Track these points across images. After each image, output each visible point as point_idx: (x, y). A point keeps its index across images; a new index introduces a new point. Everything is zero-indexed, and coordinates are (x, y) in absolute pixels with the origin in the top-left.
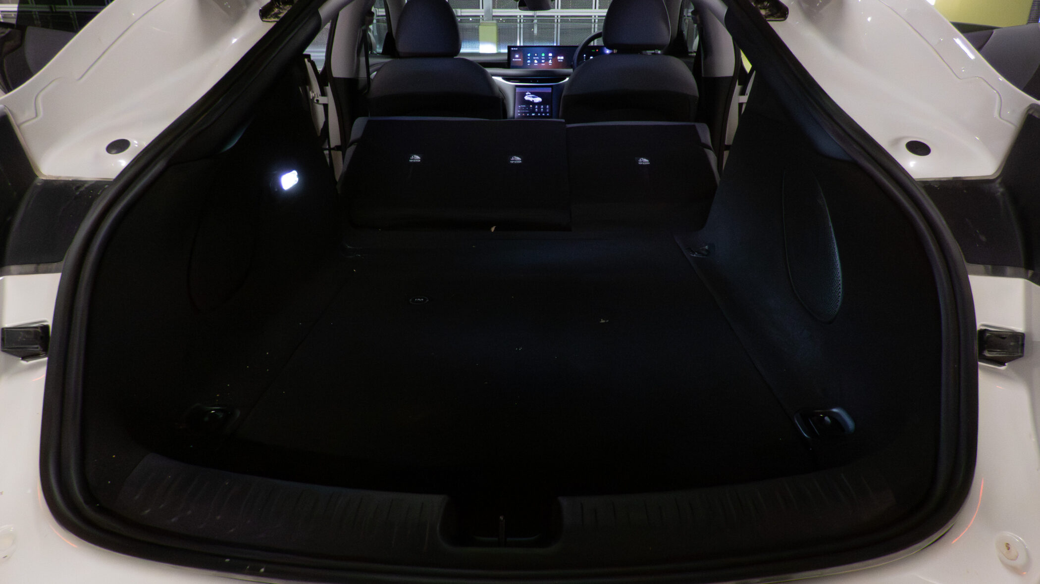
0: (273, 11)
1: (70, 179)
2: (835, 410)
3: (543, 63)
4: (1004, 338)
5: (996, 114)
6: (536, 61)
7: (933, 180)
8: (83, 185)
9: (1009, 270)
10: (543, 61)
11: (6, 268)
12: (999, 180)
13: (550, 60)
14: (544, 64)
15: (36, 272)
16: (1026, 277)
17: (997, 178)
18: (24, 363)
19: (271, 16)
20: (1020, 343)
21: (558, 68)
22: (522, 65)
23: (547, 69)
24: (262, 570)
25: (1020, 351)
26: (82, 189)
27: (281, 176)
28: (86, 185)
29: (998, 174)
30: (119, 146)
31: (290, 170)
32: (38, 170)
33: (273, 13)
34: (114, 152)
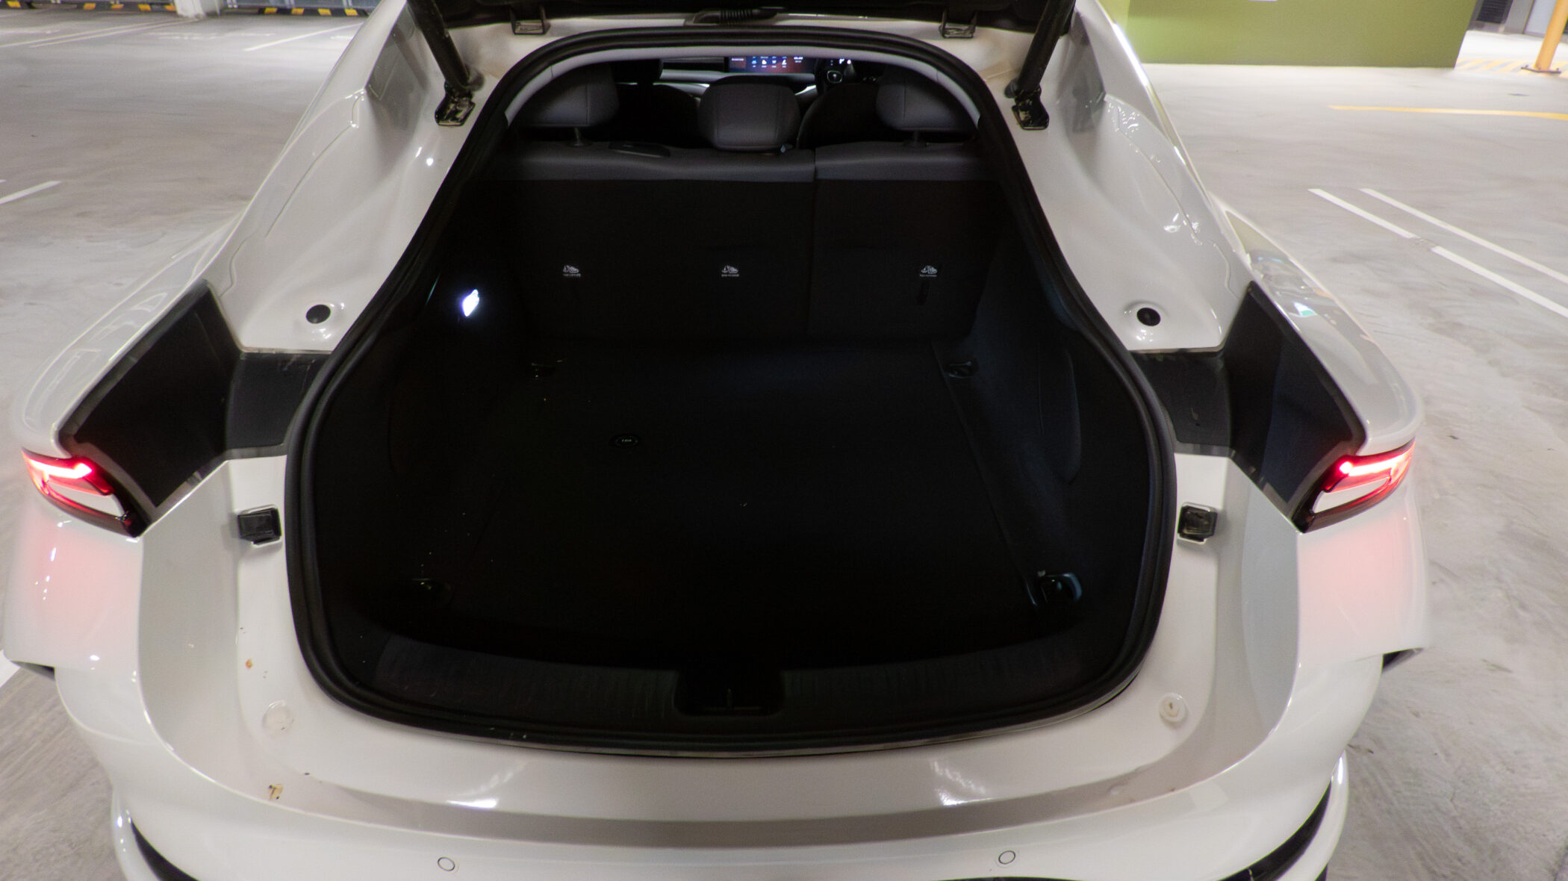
0: (449, 108)
1: (274, 352)
2: (1067, 575)
3: (774, 64)
4: (1201, 517)
5: (1226, 285)
6: (764, 62)
7: (1159, 352)
8: (289, 361)
9: (1215, 448)
10: (774, 62)
11: (228, 452)
12: (1222, 353)
13: (784, 61)
14: (775, 67)
15: (259, 455)
16: (1229, 456)
17: (1221, 350)
18: (256, 546)
19: (447, 119)
20: (1212, 523)
21: (797, 72)
22: (744, 66)
23: (781, 74)
24: (525, 737)
25: (1210, 530)
26: (290, 364)
27: (462, 301)
28: (293, 360)
29: (1221, 348)
30: (318, 314)
31: (470, 291)
32: (239, 343)
33: (448, 111)
34: (315, 320)
